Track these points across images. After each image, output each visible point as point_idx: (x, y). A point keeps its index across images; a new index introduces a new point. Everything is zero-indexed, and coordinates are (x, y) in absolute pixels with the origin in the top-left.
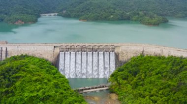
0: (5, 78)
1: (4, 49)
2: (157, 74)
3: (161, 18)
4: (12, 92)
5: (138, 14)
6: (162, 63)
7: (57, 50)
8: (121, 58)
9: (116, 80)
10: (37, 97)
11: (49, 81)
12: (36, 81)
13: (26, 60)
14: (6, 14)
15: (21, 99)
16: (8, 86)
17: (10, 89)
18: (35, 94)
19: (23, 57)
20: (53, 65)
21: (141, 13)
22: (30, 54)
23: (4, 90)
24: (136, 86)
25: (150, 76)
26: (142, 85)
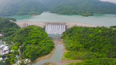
0: (25, 31)
1: (26, 23)
2: (78, 32)
3: (90, 13)
4: (27, 36)
5: (81, 12)
6: (81, 29)
7: (45, 24)
8: (67, 27)
9: (64, 34)
10: (35, 37)
11: (40, 33)
12: (35, 32)
13: (34, 27)
14: (29, 11)
15: (30, 38)
16: (26, 34)
17: (27, 35)
18: (34, 36)
19: (33, 26)
20: (43, 29)
21: (82, 12)
22: (35, 25)
23: (25, 35)
24: (70, 36)
25: (76, 33)
26: (72, 36)
